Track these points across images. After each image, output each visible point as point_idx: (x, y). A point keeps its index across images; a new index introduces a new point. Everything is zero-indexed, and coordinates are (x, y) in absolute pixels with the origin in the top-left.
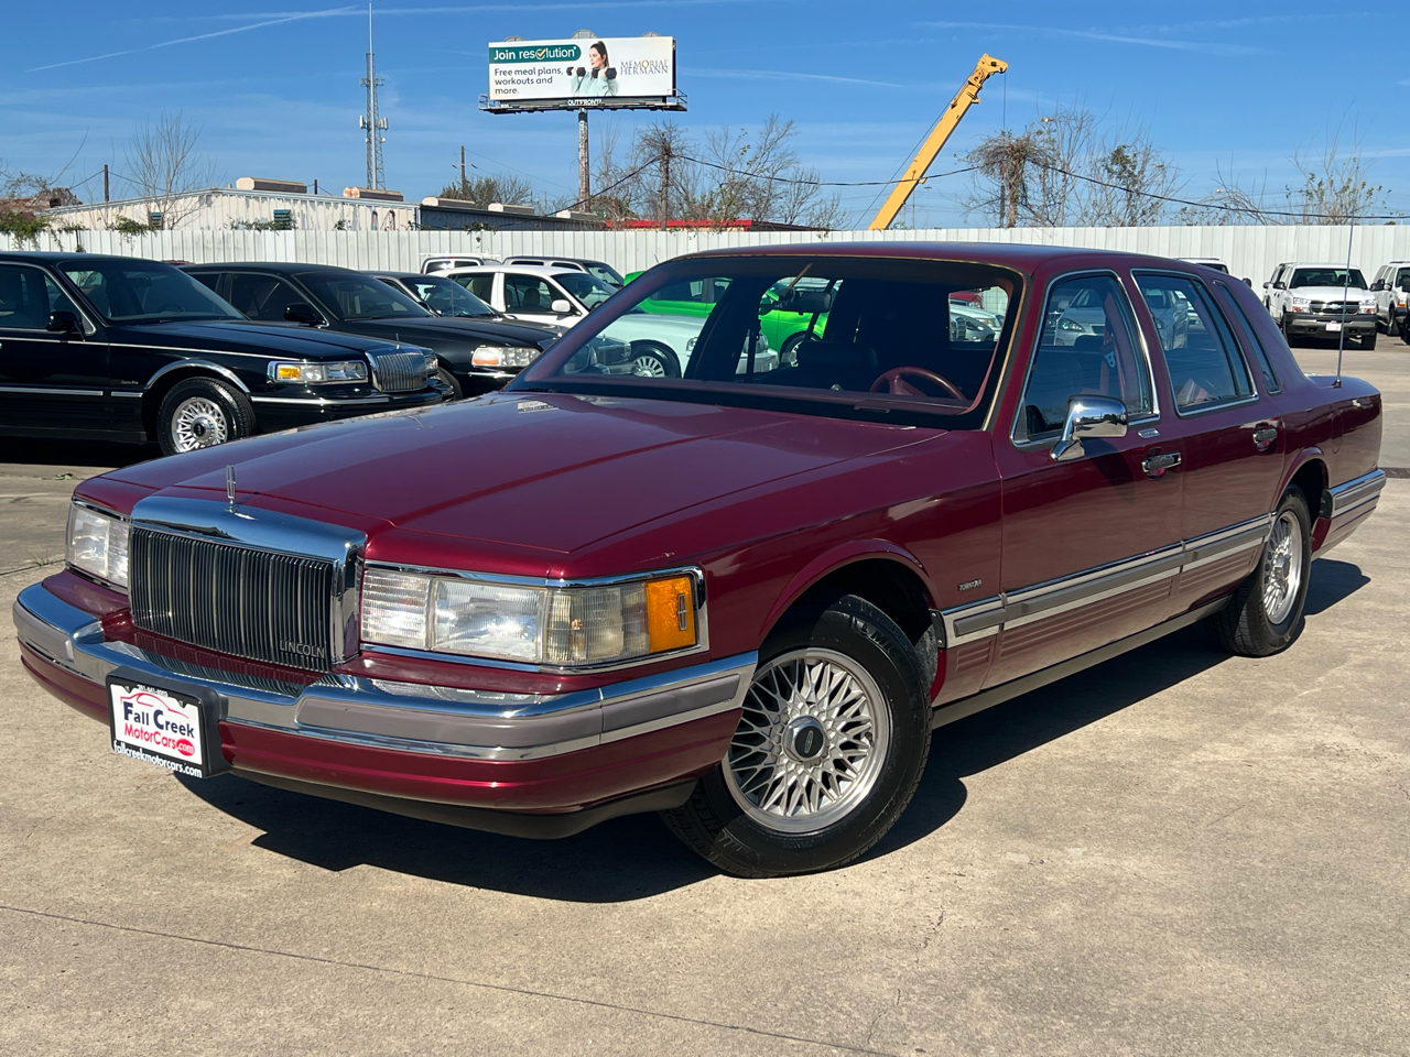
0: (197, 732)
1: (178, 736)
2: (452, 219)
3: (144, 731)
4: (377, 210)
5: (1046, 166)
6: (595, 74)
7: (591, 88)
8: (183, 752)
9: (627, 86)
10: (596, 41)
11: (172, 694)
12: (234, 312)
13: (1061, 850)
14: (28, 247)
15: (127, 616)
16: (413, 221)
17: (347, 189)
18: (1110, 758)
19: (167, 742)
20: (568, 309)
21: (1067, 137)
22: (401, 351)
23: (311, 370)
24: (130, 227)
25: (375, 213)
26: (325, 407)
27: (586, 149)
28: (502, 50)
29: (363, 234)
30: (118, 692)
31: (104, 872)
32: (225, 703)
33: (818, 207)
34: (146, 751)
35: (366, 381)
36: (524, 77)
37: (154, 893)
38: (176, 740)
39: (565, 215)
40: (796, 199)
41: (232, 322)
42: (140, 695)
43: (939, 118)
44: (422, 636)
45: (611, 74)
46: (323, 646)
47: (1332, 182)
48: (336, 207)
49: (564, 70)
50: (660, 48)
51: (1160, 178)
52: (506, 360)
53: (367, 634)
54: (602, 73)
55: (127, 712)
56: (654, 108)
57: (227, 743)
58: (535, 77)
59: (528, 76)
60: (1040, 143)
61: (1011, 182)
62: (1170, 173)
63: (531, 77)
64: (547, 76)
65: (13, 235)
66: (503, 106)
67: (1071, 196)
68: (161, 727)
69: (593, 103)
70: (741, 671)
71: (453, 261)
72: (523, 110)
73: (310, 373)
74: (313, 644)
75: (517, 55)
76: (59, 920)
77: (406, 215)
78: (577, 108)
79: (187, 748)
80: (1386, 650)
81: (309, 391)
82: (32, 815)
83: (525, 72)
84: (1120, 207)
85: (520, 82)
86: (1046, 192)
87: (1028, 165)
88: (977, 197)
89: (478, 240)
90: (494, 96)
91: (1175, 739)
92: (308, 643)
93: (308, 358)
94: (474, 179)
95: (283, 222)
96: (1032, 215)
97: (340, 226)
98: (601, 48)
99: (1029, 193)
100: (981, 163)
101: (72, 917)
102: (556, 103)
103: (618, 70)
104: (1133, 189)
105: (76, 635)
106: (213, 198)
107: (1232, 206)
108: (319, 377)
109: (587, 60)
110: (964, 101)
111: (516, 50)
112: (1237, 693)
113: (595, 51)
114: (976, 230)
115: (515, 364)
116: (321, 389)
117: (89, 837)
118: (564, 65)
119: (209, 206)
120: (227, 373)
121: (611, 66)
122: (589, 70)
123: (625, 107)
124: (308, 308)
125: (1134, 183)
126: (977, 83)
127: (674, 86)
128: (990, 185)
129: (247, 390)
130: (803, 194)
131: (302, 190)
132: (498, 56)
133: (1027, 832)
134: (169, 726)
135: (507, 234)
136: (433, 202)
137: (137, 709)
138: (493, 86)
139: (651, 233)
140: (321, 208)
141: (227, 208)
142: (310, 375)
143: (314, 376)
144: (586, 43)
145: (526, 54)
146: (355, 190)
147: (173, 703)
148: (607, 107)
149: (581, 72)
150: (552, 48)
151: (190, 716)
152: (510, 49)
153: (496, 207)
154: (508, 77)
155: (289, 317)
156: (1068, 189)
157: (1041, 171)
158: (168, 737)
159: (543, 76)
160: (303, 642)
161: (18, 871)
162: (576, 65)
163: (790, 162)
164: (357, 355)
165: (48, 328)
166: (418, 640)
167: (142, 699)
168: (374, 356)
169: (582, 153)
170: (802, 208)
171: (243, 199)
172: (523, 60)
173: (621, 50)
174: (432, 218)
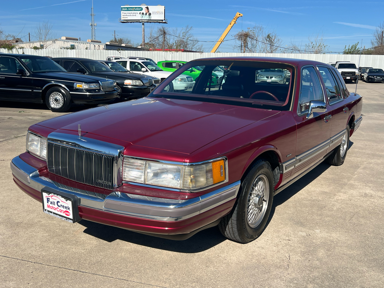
0: (71, 209)
1: (65, 210)
2: (113, 47)
3: (54, 207)
4: (95, 45)
5: (252, 39)
6: (146, 14)
7: (145, 18)
8: (66, 214)
9: (153, 17)
10: (146, 6)
11: (62, 197)
12: (64, 70)
13: (313, 230)
14: (10, 52)
15: (47, 168)
16: (104, 48)
17: (88, 40)
18: (314, 198)
19: (61, 211)
20: (145, 70)
21: (257, 32)
22: (108, 81)
23: (85, 85)
24: (36, 48)
26: (89, 95)
27: (144, 32)
29: (92, 51)
30: (45, 195)
31: (39, 243)
32: (80, 199)
33: (198, 47)
34: (54, 213)
35: (99, 88)
36: (129, 14)
37: (56, 251)
38: (64, 211)
39: (140, 47)
40: (193, 45)
41: (64, 73)
42: (52, 196)
43: (227, 27)
44: (143, 179)
45: (150, 14)
46: (111, 182)
47: (316, 44)
48: (86, 44)
49: (139, 13)
50: (161, 8)
51: (278, 42)
52: (133, 83)
53: (124, 178)
54: (148, 14)
55: (48, 201)
56: (160, 23)
57: (81, 212)
58: (132, 14)
59: (130, 14)
60: (251, 33)
61: (244, 42)
62: (280, 41)
63: (131, 14)
64: (135, 14)
65: (7, 49)
66: (124, 21)
67: (258, 46)
68: (59, 206)
69: (146, 21)
70: (236, 187)
71: (114, 58)
72: (129, 22)
73: (85, 86)
74: (107, 181)
75: (128, 9)
76: (26, 262)
77: (102, 46)
78: (142, 22)
79: (68, 213)
80: (367, 163)
81: (84, 91)
82: (16, 221)
83: (129, 13)
84: (269, 48)
85: (128, 16)
86: (252, 45)
87: (248, 39)
88: (236, 45)
89: (120, 53)
90: (122, 19)
91: (328, 192)
92: (106, 181)
93: (84, 82)
94: (118, 38)
95: (73, 47)
96: (249, 50)
97: (87, 48)
98: (147, 8)
99: (248, 45)
100: (238, 38)
101: (30, 261)
102: (137, 21)
103: (151, 13)
104: (271, 45)
105: (31, 175)
106: (56, 41)
107: (294, 49)
108: (87, 87)
109: (144, 11)
110: (233, 23)
111: (128, 8)
112: (337, 177)
113: (146, 9)
114: (236, 53)
115: (135, 84)
116: (88, 90)
117: (34, 229)
119: (55, 43)
120: (63, 86)
121: (150, 12)
122: (145, 13)
123: (153, 22)
124: (83, 69)
125: (272, 43)
126: (236, 19)
127: (165, 18)
128: (239, 43)
129: (69, 90)
130: (194, 44)
131: (77, 40)
132: (123, 9)
133: (302, 224)
134: (62, 206)
135: (126, 51)
136: (108, 43)
137: (51, 200)
138: (122, 16)
139: (161, 52)
140: (82, 44)
141: (59, 44)
142: (85, 87)
143: (86, 87)
144: (144, 7)
145: (130, 9)
146: (90, 40)
147: (63, 199)
148: (149, 22)
149: (143, 14)
150: (136, 8)
151: (69, 204)
152: (126, 8)
153: (123, 45)
154: (126, 14)
155: (78, 71)
156: (257, 44)
157: (251, 40)
158: (61, 210)
159: (134, 14)
160: (104, 180)
161: (13, 243)
162: (142, 12)
163: (191, 36)
164: (97, 82)
165: (17, 74)
166: (141, 180)
167: (52, 197)
168: (101, 82)
169: (143, 33)
170: (194, 47)
171: (63, 42)
172: (129, 10)
173: (152, 9)
174: (109, 47)
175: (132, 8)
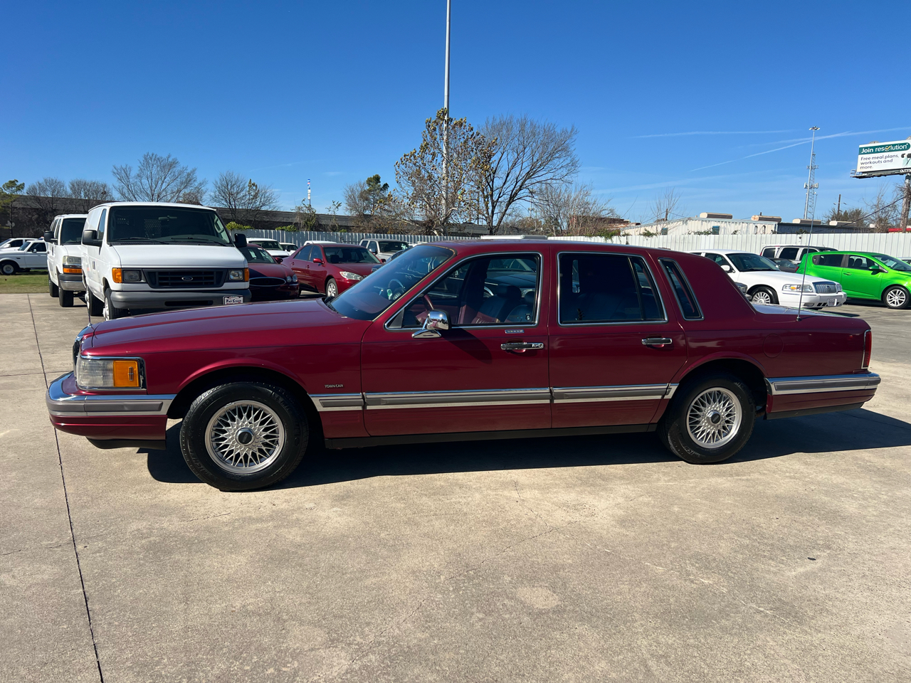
4: (758, 225)
16: (773, 230)
17: (755, 217)
24: (648, 234)
25: (756, 227)
28: (865, 148)
36: (877, 160)
39: (874, 226)
48: (739, 225)
49: (900, 156)
58: (883, 160)
59: (879, 159)
63: (881, 160)
64: (890, 159)
65: (604, 237)
66: (863, 175)
72: (874, 176)
75: (874, 150)
77: (771, 227)
78: (905, 173)
83: (877, 158)
85: (874, 163)
89: (800, 238)
90: (859, 170)
94: (845, 210)
95: (715, 231)
97: (735, 233)
102: (893, 171)
106: (688, 222)
111: (874, 148)
118: (900, 153)
119: (686, 225)
131: (730, 217)
132: (864, 151)
136: (796, 221)
138: (859, 165)
140: (733, 225)
141: (695, 226)
146: (758, 217)
150: (894, 145)
152: (871, 148)
153: (833, 223)
154: (868, 161)
159: (887, 159)
162: (907, 152)
171: (701, 222)
172: (878, 152)
174: (784, 228)
175: (884, 146)
